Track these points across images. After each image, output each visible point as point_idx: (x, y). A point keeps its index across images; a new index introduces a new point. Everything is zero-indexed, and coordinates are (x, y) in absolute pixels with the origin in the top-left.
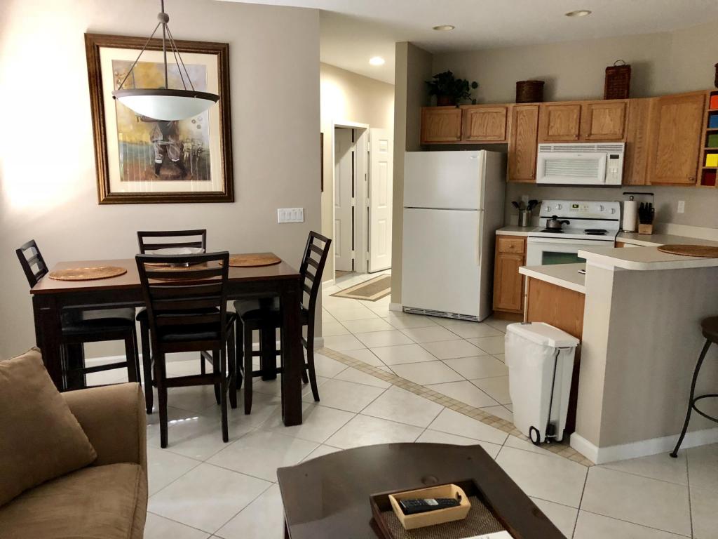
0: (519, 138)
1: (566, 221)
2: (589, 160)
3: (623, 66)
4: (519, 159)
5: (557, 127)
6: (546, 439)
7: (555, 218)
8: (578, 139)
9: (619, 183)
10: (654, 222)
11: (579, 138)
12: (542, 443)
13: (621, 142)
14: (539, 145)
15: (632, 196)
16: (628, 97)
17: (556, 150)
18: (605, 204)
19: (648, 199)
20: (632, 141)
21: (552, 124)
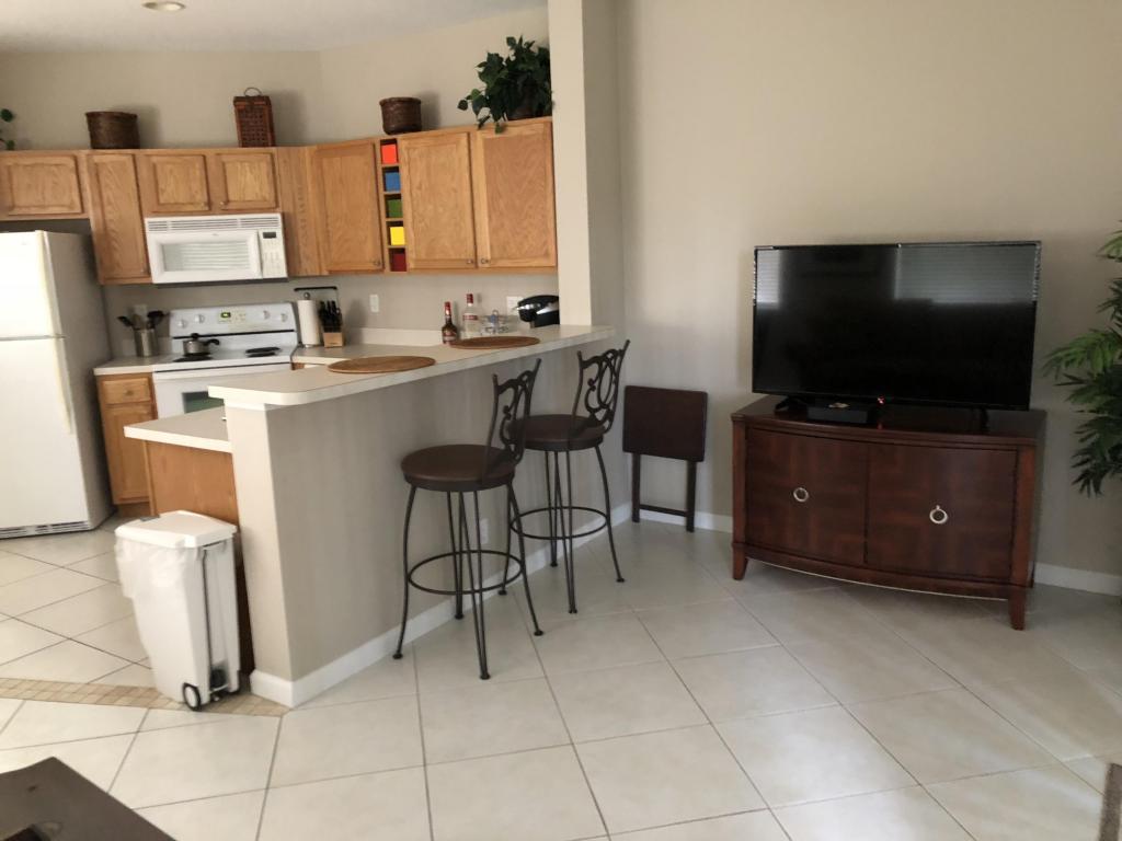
0: (108, 208)
1: (213, 340)
2: (232, 242)
3: (260, 98)
4: (114, 243)
5: (172, 190)
6: (211, 695)
7: (195, 337)
8: (210, 209)
9: (283, 273)
10: (342, 327)
11: (210, 207)
12: (206, 705)
13: (274, 212)
14: (147, 220)
15: (306, 292)
16: (274, 145)
17: (176, 226)
18: (271, 309)
19: (330, 296)
20: (291, 211)
21: (161, 186)
